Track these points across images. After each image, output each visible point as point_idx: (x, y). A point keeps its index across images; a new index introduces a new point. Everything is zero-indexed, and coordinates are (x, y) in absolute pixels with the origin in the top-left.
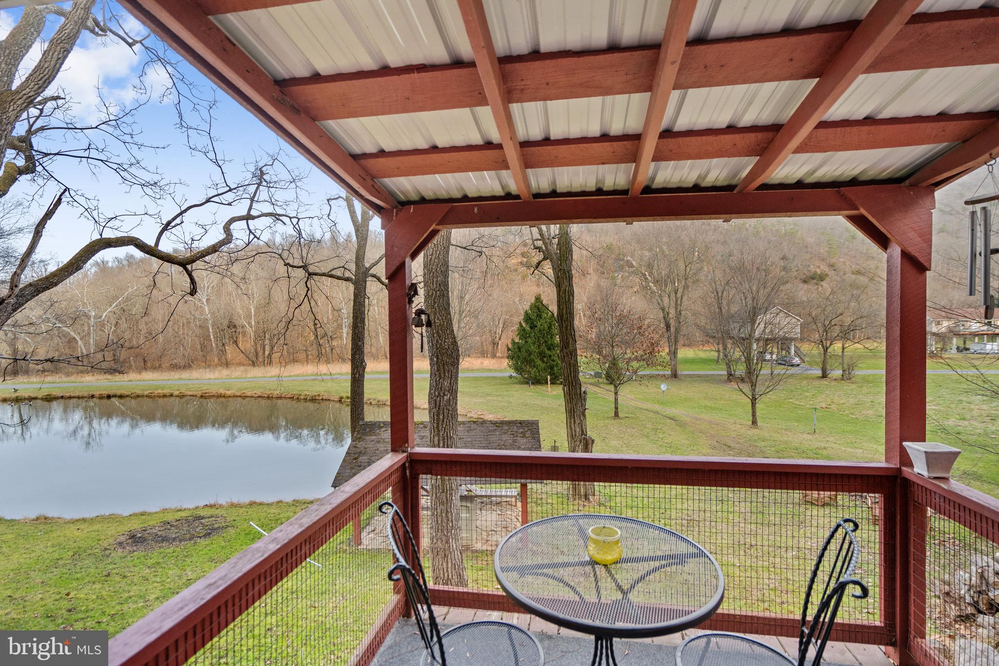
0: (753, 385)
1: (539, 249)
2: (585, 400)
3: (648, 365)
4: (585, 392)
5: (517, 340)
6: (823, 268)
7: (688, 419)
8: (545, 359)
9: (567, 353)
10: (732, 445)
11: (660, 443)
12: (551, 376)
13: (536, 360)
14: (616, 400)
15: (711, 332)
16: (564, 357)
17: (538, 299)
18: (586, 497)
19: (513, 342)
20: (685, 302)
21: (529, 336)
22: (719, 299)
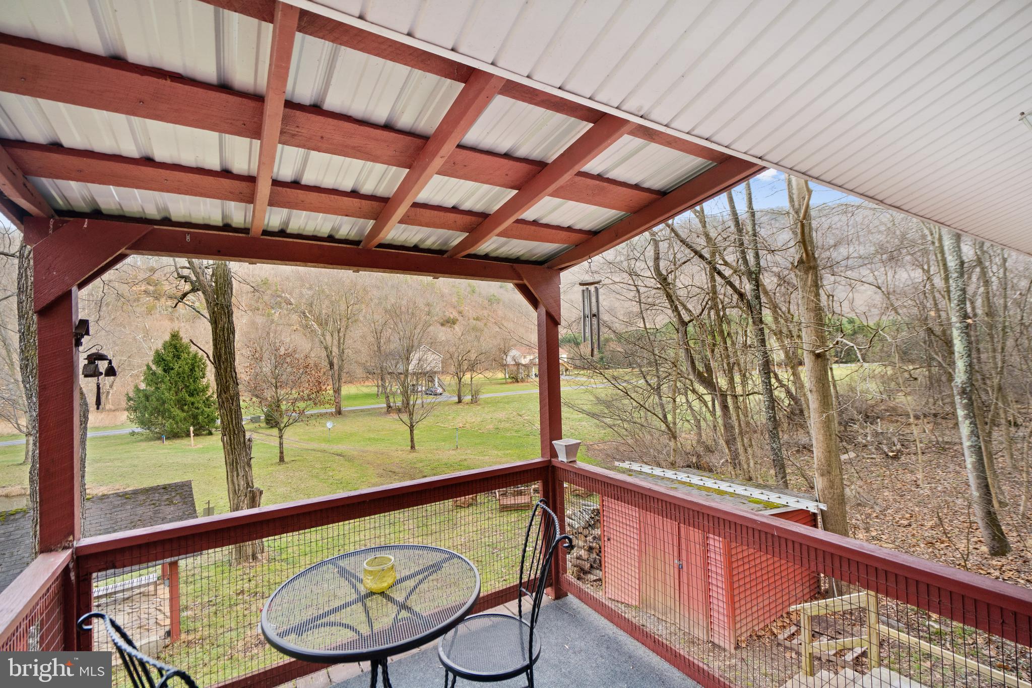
0: (411, 414)
1: (186, 279)
2: (250, 448)
3: (315, 404)
4: (249, 440)
5: (143, 386)
6: (454, 314)
7: (356, 453)
8: (186, 408)
9: (227, 398)
10: (397, 470)
11: (331, 481)
12: (194, 426)
13: (172, 410)
14: (281, 444)
15: (371, 368)
16: (223, 402)
17: (175, 336)
18: (254, 557)
19: (137, 390)
20: (349, 342)
21: (162, 381)
22: (378, 339)
